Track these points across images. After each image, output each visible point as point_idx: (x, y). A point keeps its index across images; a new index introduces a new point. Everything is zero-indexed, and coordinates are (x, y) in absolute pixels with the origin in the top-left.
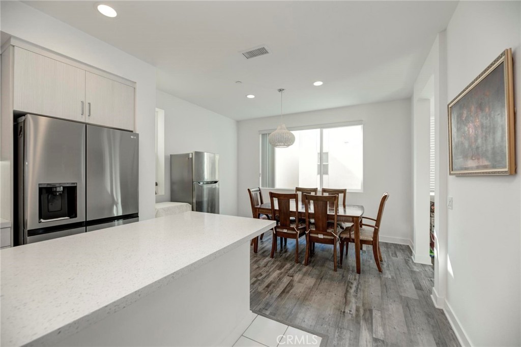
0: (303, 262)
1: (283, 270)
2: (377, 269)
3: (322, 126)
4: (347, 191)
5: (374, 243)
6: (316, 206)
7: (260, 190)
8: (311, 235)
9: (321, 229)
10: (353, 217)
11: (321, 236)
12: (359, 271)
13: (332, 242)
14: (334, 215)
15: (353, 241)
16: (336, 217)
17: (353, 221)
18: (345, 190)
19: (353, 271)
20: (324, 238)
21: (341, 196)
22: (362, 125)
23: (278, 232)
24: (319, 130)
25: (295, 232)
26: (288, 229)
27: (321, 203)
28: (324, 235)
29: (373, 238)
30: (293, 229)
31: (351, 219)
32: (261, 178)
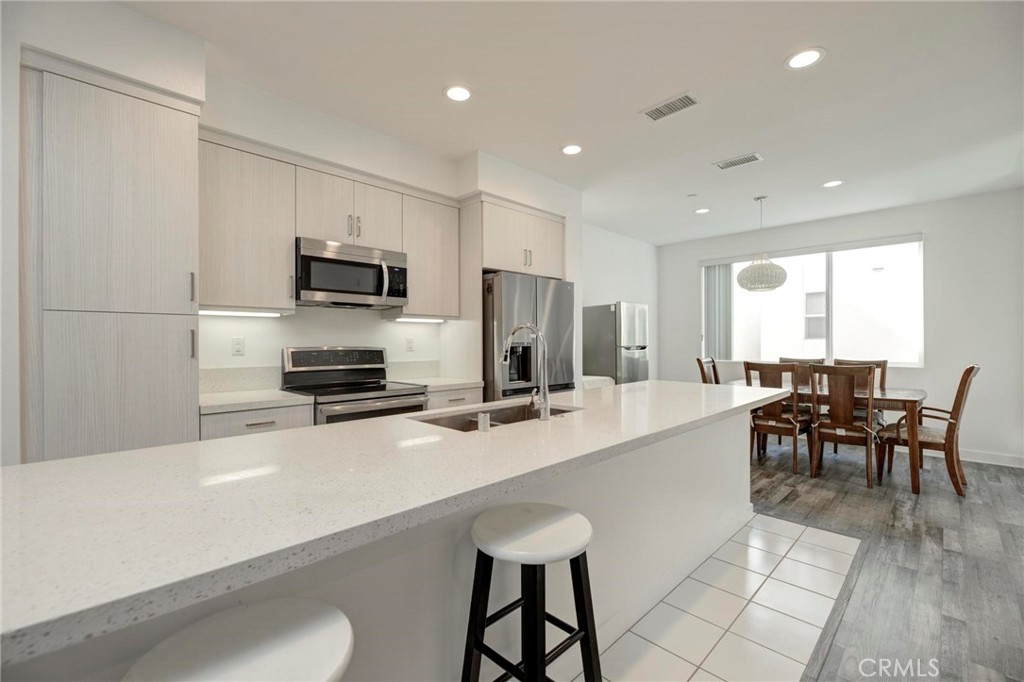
0: (808, 474)
1: (774, 479)
2: (954, 491)
3: (828, 249)
4: (888, 365)
5: (949, 446)
6: (833, 383)
7: (713, 361)
8: (822, 430)
9: (842, 420)
10: (904, 402)
11: (841, 432)
12: (916, 490)
13: (863, 442)
14: (867, 399)
15: (905, 443)
16: (870, 400)
17: (904, 409)
18: (885, 362)
19: (904, 490)
20: (846, 436)
21: (878, 372)
22: (922, 243)
23: (758, 425)
24: (822, 256)
25: (789, 426)
26: (777, 421)
27: (842, 379)
28: (847, 430)
29: (946, 440)
30: (788, 421)
31: (901, 405)
32: (703, 343)
